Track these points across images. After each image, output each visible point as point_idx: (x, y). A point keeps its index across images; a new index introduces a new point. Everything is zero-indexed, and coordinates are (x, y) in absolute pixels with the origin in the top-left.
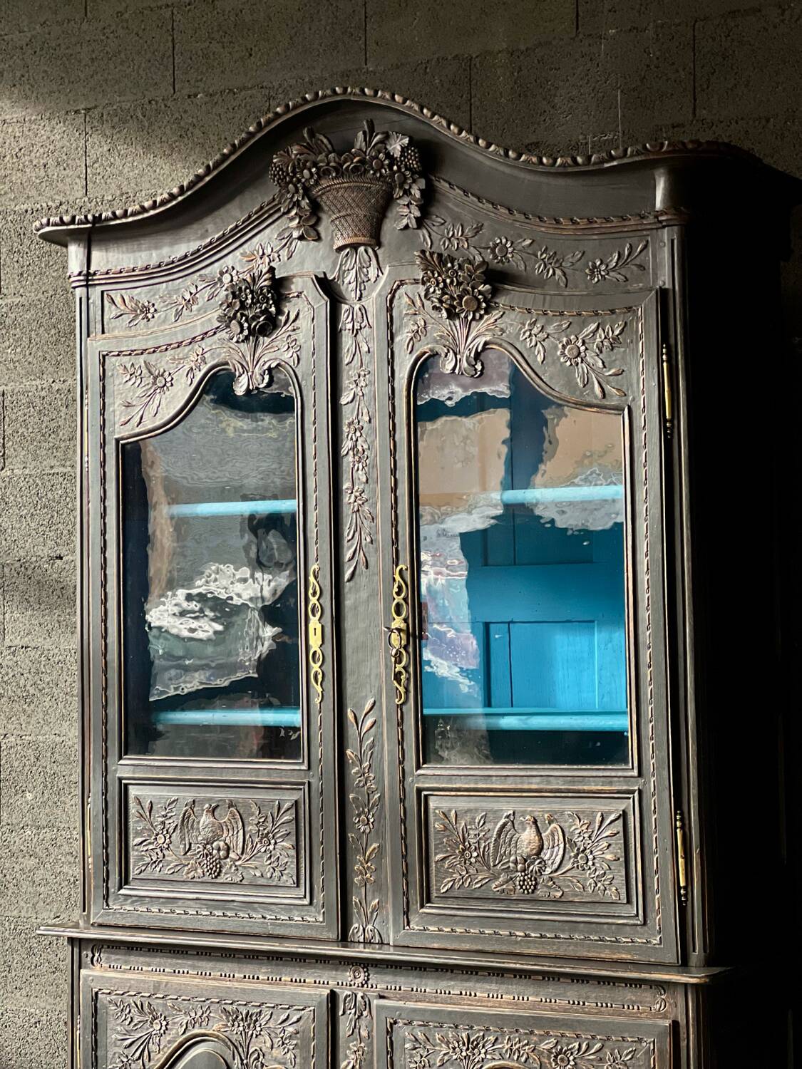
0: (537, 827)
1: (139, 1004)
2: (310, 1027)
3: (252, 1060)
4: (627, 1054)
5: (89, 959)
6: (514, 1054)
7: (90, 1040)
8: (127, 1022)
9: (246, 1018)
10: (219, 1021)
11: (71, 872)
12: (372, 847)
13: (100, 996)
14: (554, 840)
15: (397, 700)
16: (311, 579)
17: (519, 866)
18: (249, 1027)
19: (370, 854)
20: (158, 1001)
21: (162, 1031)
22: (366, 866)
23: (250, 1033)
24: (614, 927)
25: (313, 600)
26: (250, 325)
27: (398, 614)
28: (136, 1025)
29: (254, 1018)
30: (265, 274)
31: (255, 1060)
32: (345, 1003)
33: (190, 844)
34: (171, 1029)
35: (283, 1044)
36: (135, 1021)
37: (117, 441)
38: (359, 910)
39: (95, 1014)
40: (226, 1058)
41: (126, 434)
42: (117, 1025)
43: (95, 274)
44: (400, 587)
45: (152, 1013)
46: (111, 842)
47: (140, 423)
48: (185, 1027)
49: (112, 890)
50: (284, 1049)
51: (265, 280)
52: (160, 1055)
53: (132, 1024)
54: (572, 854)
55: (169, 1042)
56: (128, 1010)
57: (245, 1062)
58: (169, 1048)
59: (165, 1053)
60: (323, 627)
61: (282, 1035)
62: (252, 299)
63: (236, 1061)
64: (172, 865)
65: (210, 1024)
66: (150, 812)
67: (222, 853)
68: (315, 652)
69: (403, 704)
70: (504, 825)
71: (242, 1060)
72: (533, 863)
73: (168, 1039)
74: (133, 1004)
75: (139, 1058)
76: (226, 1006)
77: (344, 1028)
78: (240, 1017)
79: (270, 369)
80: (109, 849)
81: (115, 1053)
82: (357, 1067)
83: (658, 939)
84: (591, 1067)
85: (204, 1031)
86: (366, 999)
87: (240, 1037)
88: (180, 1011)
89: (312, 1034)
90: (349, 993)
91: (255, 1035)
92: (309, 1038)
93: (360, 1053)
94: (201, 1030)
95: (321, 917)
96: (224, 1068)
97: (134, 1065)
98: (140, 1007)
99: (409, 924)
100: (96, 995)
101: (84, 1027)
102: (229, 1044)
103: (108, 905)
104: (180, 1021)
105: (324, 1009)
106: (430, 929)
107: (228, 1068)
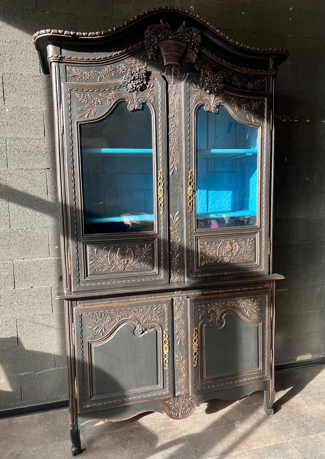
0: (231, 244)
2: (165, 310)
3: (145, 323)
4: (260, 300)
5: (75, 303)
6: (230, 306)
8: (95, 321)
9: (142, 311)
10: (131, 314)
11: (5, 274)
12: (178, 255)
13: (83, 315)
14: (235, 247)
15: (189, 211)
16: (159, 174)
17: (226, 255)
18: (143, 314)
19: (178, 257)
20: (108, 312)
21: (110, 322)
22: (176, 260)
23: (143, 316)
25: (160, 181)
26: (136, 87)
27: (190, 185)
28: (99, 321)
29: (145, 311)
30: (144, 69)
32: (176, 301)
33: (113, 261)
34: (113, 320)
37: (77, 123)
38: (173, 273)
39: (81, 321)
40: (134, 325)
41: (82, 120)
42: (91, 323)
43: (64, 58)
44: (191, 177)
45: (105, 317)
46: (80, 264)
47: (88, 117)
48: (119, 319)
49: (81, 280)
50: (156, 318)
51: (144, 71)
52: (109, 329)
53: (97, 322)
54: (241, 250)
55: (112, 324)
56: (95, 317)
57: (142, 325)
58: (113, 326)
59: (111, 328)
60: (164, 189)
61: (155, 314)
62: (138, 77)
63: (139, 325)
64: (106, 269)
65: (128, 316)
66: (97, 252)
67: (125, 262)
68: (160, 198)
69: (191, 212)
70: (222, 244)
72: (229, 254)
74: (97, 315)
75: (101, 332)
76: (134, 310)
77: (176, 308)
78: (140, 312)
79: (143, 103)
80: (79, 266)
81: (90, 333)
82: (180, 318)
83: (263, 269)
84: (251, 305)
85: (126, 318)
86: (183, 299)
87: (140, 318)
88: (116, 314)
89: (166, 312)
90: (177, 298)
91: (145, 316)
92: (165, 313)
93: (181, 314)
94: (125, 319)
95: (162, 277)
96: (134, 328)
97: (98, 335)
98: (100, 316)
99: (192, 275)
100: (81, 315)
101: (77, 326)
102: (136, 320)
103: (80, 285)
104: (116, 317)
105: (170, 304)
106: (199, 276)
107: (135, 328)
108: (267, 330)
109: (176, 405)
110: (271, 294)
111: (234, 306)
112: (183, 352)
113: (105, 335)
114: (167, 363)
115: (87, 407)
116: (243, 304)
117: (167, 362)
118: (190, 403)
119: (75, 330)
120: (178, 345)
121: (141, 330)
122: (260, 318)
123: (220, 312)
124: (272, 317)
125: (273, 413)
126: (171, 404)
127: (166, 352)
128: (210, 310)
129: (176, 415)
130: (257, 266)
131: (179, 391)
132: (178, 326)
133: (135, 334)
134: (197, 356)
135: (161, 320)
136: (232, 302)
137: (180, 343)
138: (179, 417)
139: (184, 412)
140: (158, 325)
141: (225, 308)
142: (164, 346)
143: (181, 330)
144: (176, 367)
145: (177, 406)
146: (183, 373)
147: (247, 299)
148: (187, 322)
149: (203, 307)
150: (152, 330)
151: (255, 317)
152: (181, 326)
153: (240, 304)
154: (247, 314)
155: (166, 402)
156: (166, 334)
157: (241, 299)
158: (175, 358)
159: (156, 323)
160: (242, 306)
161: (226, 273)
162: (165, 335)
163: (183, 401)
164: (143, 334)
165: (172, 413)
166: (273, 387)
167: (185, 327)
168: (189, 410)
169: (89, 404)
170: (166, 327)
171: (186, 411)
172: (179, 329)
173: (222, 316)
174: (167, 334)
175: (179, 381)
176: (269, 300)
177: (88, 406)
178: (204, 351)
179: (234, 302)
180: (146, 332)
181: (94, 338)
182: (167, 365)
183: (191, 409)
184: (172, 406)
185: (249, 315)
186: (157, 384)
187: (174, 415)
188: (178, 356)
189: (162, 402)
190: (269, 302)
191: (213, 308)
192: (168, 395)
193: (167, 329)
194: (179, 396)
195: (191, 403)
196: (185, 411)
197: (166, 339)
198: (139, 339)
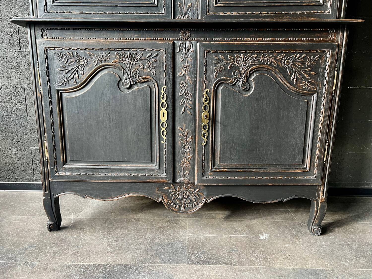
1: (71, 53)
2: (163, 58)
3: (133, 74)
4: (317, 57)
5: (40, 35)
6: (265, 61)
7: (45, 71)
8: (65, 62)
9: (130, 56)
10: (115, 58)
13: (48, 51)
18: (131, 60)
20: (82, 51)
21: (85, 65)
23: (132, 63)
24: (308, 7)
28: (70, 63)
29: (133, 56)
31: (135, 74)
32: (180, 47)
34: (89, 64)
35: (149, 66)
36: (70, 61)
38: (181, 8)
39: (47, 59)
40: (119, 75)
42: (60, 64)
45: (79, 57)
48: (97, 62)
49: (48, 4)
50: (150, 68)
52: (84, 76)
53: (68, 63)
56: (65, 57)
57: (130, 75)
58: (89, 72)
59: (87, 74)
61: (149, 62)
63: (125, 75)
65: (110, 60)
71: (128, 75)
73: (88, 68)
74: (68, 54)
75: (73, 78)
76: (118, 52)
77: (179, 58)
78: (126, 56)
81: (59, 77)
82: (186, 74)
83: (329, 11)
84: (300, 64)
85: (107, 63)
86: (191, 45)
87: (127, 65)
88: (94, 55)
89: (164, 61)
90: (182, 42)
91: (134, 63)
92: (163, 63)
93: (188, 68)
94: (105, 63)
95: (163, 12)
96: (119, 79)
97: (70, 82)
98: (72, 55)
99: (208, 12)
100: (47, 50)
101: (42, 66)
102: (121, 68)
103: (47, 11)
104: (94, 60)
105: (170, 49)
106: (220, 13)
107: (121, 80)
108: (324, 108)
109: (178, 194)
110: (337, 50)
111: (271, 63)
112: (189, 125)
113: (79, 83)
114: (165, 135)
115: (60, 175)
116: (287, 62)
117: (165, 133)
118: (197, 196)
119: (40, 71)
120: (182, 113)
121: (128, 84)
122: (314, 88)
123: (246, 70)
124: (334, 89)
125: (320, 232)
126: (171, 192)
127: (164, 119)
128: (232, 64)
129: (177, 207)
130: (318, 4)
131: (182, 176)
132: (183, 85)
133: (121, 88)
134: (207, 131)
135: (157, 73)
136: (268, 56)
137: (184, 110)
138: (181, 210)
139: (187, 205)
140: (152, 79)
141: (255, 65)
142: (161, 111)
143: (186, 92)
144: (178, 143)
145: (178, 196)
146: (188, 153)
147: (294, 53)
148: (195, 81)
149: (219, 59)
150: (145, 85)
151: (305, 85)
152: (186, 85)
153: (281, 62)
154: (292, 78)
155: (164, 188)
156: (163, 94)
157: (285, 53)
158: (177, 131)
159: (150, 75)
160: (285, 64)
161: (265, 13)
162: (163, 96)
163: (187, 191)
164: (132, 90)
165: (172, 204)
166: (324, 196)
167: (192, 88)
168: (195, 204)
169: (62, 171)
170: (164, 84)
171: (191, 205)
172: (184, 91)
173: (250, 76)
174: (165, 95)
175: (182, 163)
176: (332, 59)
177: (62, 174)
178: (219, 125)
179: (271, 57)
180: (136, 88)
181: (64, 85)
182: (165, 138)
183: (197, 203)
184: (172, 195)
185: (295, 80)
186: (151, 162)
187: (174, 206)
188: (181, 129)
189: (158, 187)
190: (331, 62)
191: (237, 62)
192: (165, 178)
193: (165, 87)
194: (181, 184)
195: (199, 196)
196: (189, 205)
197: (163, 101)
198: (125, 95)
